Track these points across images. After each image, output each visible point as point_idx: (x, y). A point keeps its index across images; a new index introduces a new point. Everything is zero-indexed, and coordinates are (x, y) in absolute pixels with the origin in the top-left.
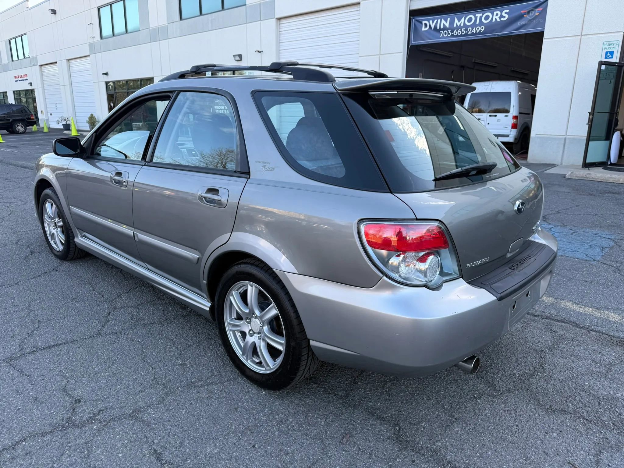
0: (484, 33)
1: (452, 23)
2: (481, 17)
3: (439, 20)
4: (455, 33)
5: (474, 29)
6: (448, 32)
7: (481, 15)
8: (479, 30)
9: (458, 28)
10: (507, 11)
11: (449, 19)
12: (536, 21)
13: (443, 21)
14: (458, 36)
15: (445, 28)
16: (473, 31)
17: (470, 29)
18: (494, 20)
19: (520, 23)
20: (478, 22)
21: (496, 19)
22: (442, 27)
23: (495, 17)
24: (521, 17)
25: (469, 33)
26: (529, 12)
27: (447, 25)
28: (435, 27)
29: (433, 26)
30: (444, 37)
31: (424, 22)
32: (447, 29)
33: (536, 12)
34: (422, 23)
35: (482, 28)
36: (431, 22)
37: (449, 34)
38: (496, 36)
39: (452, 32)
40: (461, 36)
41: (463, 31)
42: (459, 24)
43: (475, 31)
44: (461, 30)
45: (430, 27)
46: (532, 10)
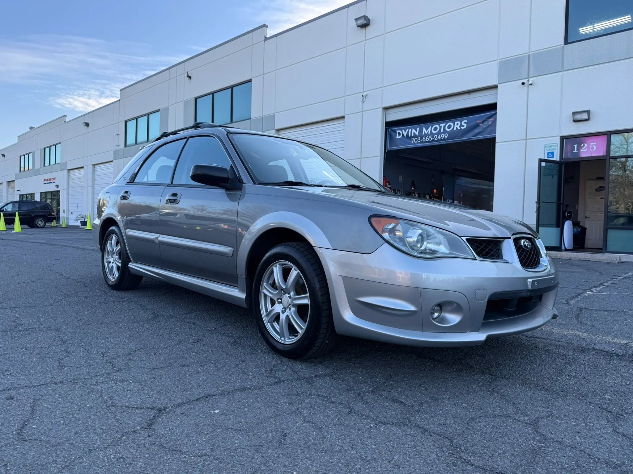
0: (447, 139)
1: (421, 131)
2: (444, 127)
3: (410, 130)
4: (424, 140)
5: (440, 136)
6: (418, 139)
7: (445, 124)
8: (443, 137)
9: (426, 135)
10: (466, 121)
11: (418, 129)
12: (489, 129)
13: (414, 130)
14: (426, 142)
15: (415, 136)
16: (438, 138)
17: (436, 136)
18: (455, 129)
19: (477, 131)
20: (442, 131)
21: (457, 128)
22: (413, 135)
23: (456, 126)
24: (477, 126)
25: (436, 139)
26: (483, 122)
27: (417, 133)
28: (407, 135)
29: (405, 135)
30: (415, 143)
31: (398, 131)
32: (417, 137)
33: (490, 121)
34: (396, 132)
35: (446, 135)
36: (403, 131)
37: (419, 141)
38: (458, 142)
39: (421, 139)
40: (429, 142)
41: (430, 138)
42: (426, 132)
43: (440, 138)
44: (429, 137)
45: (403, 135)
46: (486, 120)
